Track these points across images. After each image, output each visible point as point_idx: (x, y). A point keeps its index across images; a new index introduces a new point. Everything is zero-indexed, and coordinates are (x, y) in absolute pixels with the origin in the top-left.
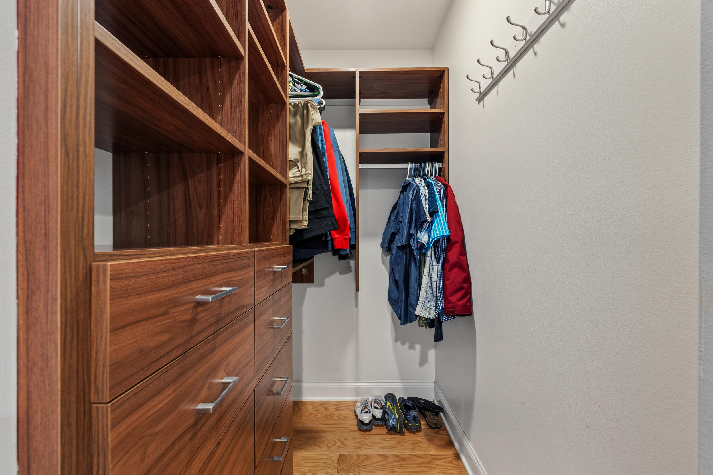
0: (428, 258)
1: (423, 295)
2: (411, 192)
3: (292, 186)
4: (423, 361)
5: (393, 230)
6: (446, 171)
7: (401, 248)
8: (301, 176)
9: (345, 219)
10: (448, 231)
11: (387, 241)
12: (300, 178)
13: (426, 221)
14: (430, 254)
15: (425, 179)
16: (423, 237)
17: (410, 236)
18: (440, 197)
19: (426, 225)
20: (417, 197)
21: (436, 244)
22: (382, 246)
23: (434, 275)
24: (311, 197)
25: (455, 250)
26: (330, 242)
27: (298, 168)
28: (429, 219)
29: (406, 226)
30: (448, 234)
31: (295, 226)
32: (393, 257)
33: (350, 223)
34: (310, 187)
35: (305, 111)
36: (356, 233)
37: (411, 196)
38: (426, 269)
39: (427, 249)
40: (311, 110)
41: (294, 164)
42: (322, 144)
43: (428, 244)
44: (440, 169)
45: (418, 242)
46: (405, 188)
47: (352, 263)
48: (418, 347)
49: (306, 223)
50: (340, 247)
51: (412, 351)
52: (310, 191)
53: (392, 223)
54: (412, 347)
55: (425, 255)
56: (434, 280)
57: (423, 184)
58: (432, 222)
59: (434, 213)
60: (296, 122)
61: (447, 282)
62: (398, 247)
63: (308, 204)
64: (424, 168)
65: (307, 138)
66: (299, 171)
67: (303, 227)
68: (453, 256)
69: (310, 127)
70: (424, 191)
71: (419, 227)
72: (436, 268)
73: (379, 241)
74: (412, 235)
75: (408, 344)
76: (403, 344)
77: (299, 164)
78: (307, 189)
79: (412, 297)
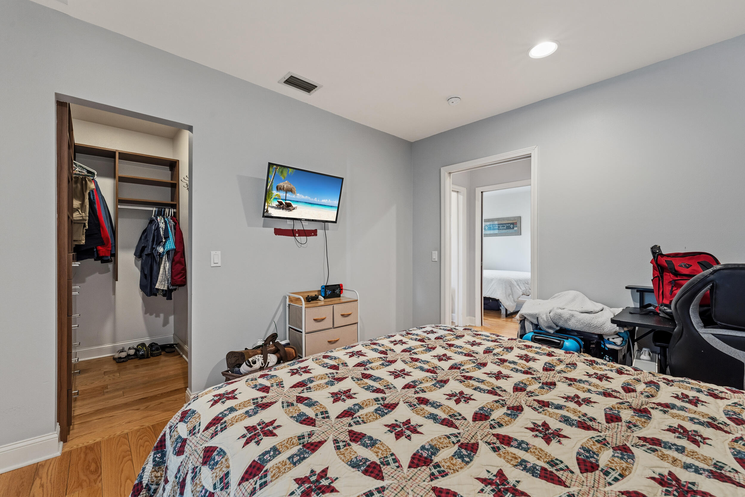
0: (164, 260)
1: (160, 278)
2: (154, 226)
3: (75, 222)
4: (166, 323)
5: (143, 245)
6: (177, 215)
7: (147, 255)
8: (82, 217)
9: (108, 239)
10: (174, 246)
11: (139, 251)
12: (81, 218)
13: (162, 241)
14: (165, 258)
15: (164, 218)
16: (161, 250)
17: (153, 248)
18: (171, 230)
19: (162, 244)
20: (158, 228)
21: (168, 252)
22: (135, 254)
23: (167, 268)
24: (87, 227)
25: (179, 255)
26: (96, 252)
27: (79, 212)
28: (164, 241)
29: (150, 244)
30: (174, 248)
31: (76, 243)
32: (143, 261)
33: (111, 241)
34: (87, 222)
35: (84, 182)
36: (115, 246)
37: (154, 228)
38: (162, 265)
39: (163, 255)
40: (88, 182)
41: (77, 210)
42: (93, 197)
43: (163, 252)
44: (174, 212)
45: (158, 252)
46: (151, 222)
47: (110, 266)
48: (162, 315)
49: (84, 242)
50: (104, 255)
51: (158, 318)
52: (87, 224)
53: (142, 241)
54: (158, 316)
55: (162, 258)
56: (167, 270)
57: (163, 221)
58: (165, 242)
59: (167, 237)
60: (77, 187)
61: (173, 271)
62: (146, 255)
63: (85, 231)
64: (164, 211)
65: (86, 197)
66: (80, 214)
67: (82, 244)
68: (177, 258)
69: (88, 192)
70: (162, 225)
71: (159, 244)
72: (168, 264)
73: (134, 252)
74: (154, 248)
75: (154, 314)
76: (151, 314)
77: (80, 210)
78: (85, 224)
79: (154, 280)
